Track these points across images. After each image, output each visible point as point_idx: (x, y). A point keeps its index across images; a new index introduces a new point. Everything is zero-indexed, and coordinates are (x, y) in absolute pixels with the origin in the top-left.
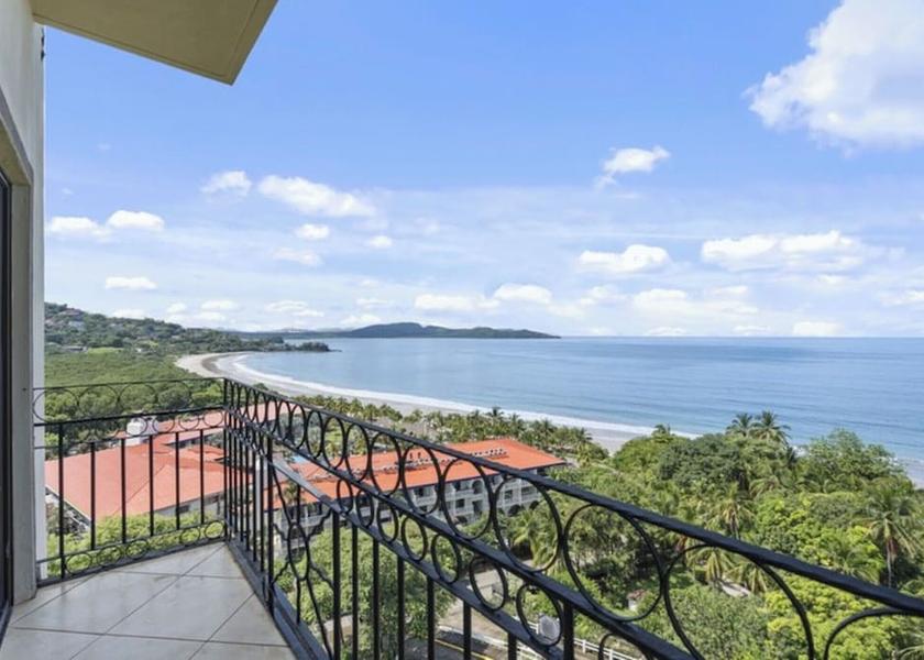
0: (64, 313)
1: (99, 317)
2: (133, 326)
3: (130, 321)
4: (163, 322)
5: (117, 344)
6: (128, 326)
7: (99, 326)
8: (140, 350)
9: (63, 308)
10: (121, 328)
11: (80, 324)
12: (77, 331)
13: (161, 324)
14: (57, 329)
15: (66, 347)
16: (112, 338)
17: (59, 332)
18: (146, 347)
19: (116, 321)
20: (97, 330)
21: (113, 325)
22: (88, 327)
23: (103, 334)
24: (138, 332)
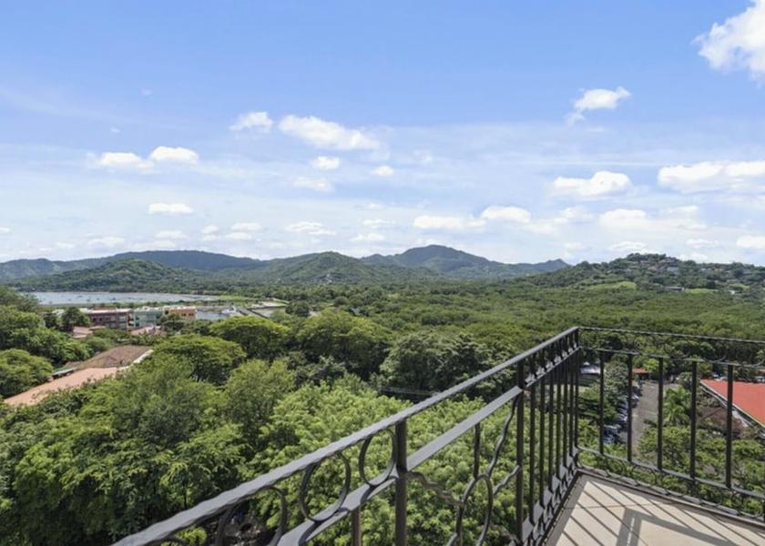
0: (664, 261)
1: (691, 263)
2: (721, 270)
3: (718, 266)
4: (752, 266)
5: (711, 286)
6: (716, 270)
7: (691, 271)
8: (733, 292)
9: (663, 257)
10: (709, 272)
11: (677, 269)
12: (674, 275)
13: (751, 267)
14: (659, 273)
15: (667, 288)
16: (703, 281)
17: (661, 276)
18: (739, 290)
19: (704, 265)
20: (690, 274)
21: (703, 270)
22: (682, 272)
23: (696, 277)
24: (727, 276)
